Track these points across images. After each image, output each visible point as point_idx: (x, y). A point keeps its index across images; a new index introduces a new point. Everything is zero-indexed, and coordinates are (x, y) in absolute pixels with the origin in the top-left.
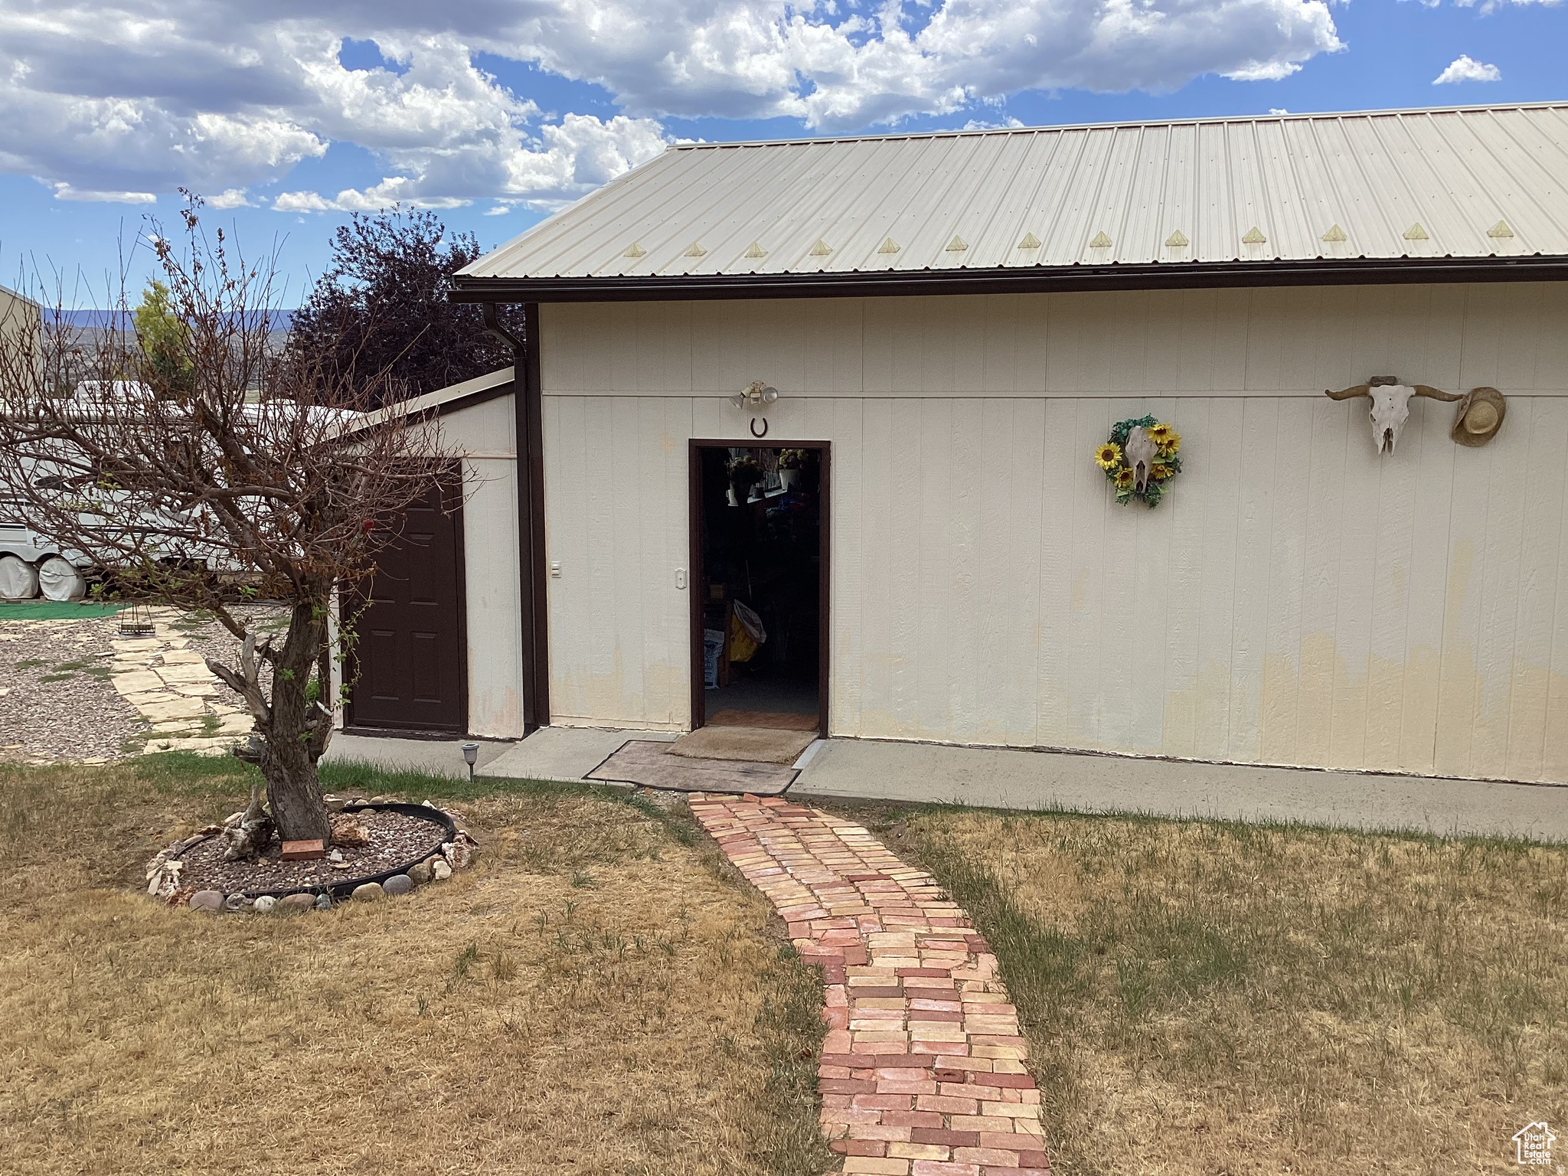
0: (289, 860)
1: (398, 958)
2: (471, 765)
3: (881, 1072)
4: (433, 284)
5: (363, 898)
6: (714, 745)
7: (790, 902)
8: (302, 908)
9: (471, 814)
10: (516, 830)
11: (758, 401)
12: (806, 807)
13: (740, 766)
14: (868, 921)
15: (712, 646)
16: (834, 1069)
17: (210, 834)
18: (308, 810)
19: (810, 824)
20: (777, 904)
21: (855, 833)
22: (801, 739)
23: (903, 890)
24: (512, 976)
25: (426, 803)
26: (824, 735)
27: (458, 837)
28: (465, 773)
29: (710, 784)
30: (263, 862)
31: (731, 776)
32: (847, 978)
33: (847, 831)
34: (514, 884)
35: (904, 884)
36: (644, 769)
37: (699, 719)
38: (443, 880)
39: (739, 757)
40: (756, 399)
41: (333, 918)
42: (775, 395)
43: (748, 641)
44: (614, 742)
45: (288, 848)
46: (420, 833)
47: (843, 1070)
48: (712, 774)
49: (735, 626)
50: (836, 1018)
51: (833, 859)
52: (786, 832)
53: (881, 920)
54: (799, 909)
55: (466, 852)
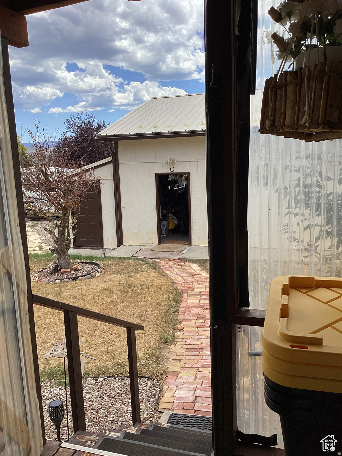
0: (63, 273)
1: (88, 290)
2: (104, 254)
3: (192, 309)
4: (93, 133)
5: (79, 280)
6: (163, 248)
7: (177, 280)
8: (67, 282)
9: (104, 264)
10: (115, 267)
11: (172, 163)
12: (185, 261)
13: (169, 253)
14: (195, 283)
15: (164, 225)
16: (182, 308)
17: (44, 269)
18: (67, 262)
19: (185, 265)
20: (174, 280)
21: (195, 266)
22: (184, 246)
23: (204, 277)
24: (113, 293)
25: (94, 261)
26: (190, 245)
27: (101, 268)
28: (103, 256)
29: (162, 257)
30: (57, 274)
31: (167, 255)
32: (188, 293)
33: (193, 266)
34: (114, 277)
35: (205, 276)
36: (146, 254)
37: (160, 242)
38: (98, 277)
39: (169, 251)
40: (171, 162)
41: (73, 283)
42: (176, 161)
43: (173, 224)
44: (139, 248)
45: (62, 270)
46: (92, 268)
47: (184, 308)
48: (162, 255)
49: (170, 220)
50: (184, 300)
51: (189, 271)
52: (179, 266)
53: (198, 282)
54: (180, 281)
55: (103, 271)
